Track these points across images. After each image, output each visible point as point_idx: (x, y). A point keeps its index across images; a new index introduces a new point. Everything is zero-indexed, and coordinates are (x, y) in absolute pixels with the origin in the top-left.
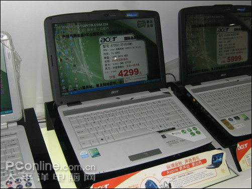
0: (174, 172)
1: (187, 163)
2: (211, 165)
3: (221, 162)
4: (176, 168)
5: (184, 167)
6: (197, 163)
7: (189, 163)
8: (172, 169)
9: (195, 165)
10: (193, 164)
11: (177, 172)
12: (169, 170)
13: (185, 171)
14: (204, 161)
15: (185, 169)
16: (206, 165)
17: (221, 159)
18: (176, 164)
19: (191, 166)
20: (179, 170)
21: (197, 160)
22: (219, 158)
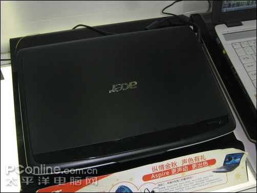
0: (162, 177)
1: (185, 164)
2: (221, 168)
3: (238, 164)
4: (166, 171)
5: (180, 170)
6: (200, 165)
7: (188, 164)
8: (161, 172)
9: (197, 168)
10: (194, 166)
11: (166, 175)
12: (155, 174)
13: (180, 175)
14: (212, 162)
15: (180, 172)
16: (214, 167)
17: (239, 159)
18: (168, 166)
19: (190, 168)
20: (171, 174)
21: (200, 161)
22: (235, 158)
